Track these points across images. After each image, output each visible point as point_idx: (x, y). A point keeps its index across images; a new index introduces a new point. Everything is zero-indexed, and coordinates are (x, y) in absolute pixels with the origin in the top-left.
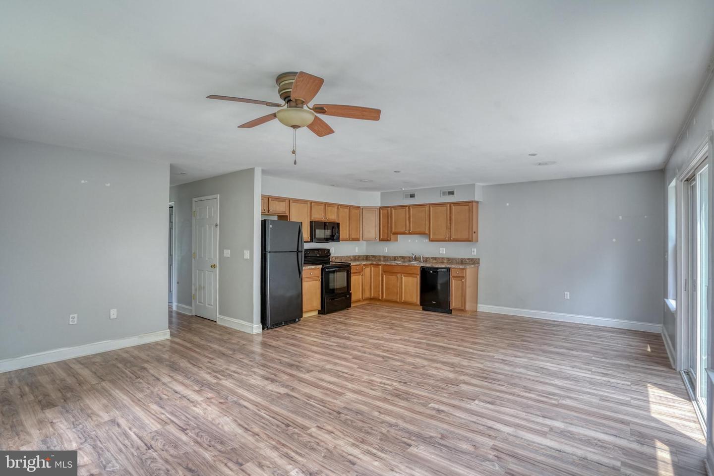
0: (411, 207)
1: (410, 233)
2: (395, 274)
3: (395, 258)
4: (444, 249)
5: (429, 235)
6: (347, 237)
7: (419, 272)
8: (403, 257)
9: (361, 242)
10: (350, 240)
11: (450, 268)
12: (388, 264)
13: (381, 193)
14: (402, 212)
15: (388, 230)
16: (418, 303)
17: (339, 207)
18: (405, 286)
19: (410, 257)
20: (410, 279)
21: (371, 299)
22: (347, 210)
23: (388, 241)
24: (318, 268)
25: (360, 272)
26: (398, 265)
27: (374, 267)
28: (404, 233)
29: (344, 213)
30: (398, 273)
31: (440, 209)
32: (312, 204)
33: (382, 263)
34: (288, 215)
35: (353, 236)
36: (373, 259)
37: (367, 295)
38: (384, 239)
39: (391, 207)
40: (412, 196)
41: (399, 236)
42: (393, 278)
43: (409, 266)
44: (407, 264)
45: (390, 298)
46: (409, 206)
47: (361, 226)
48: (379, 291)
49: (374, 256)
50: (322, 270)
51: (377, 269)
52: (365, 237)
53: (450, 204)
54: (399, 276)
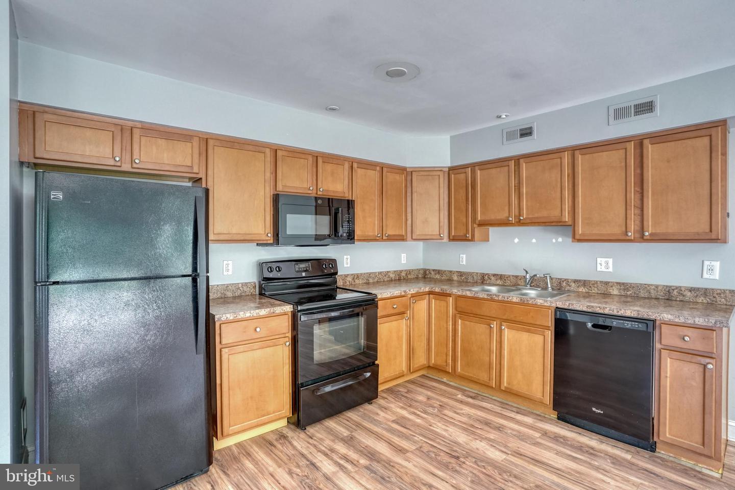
0: (522, 161)
1: (520, 223)
2: (486, 319)
3: (484, 279)
4: (610, 261)
5: (573, 225)
6: (376, 232)
7: (550, 323)
8: (501, 277)
9: (410, 243)
10: (382, 240)
11: (654, 321)
12: (468, 294)
13: (451, 137)
14: (500, 178)
15: (467, 217)
16: (548, 399)
17: (354, 165)
18: (510, 352)
19: (517, 277)
20: (525, 336)
21: (429, 367)
22: (374, 175)
23: (469, 240)
24: (285, 314)
25: (403, 313)
26: (492, 300)
27: (435, 299)
28: (505, 223)
29: (366, 181)
30: (494, 319)
31: (605, 157)
32: (280, 153)
33: (455, 291)
34: (203, 177)
35: (390, 232)
36: (438, 276)
37: (421, 359)
38: (460, 237)
39: (473, 166)
40: (526, 133)
41: (492, 231)
42: (481, 328)
43: (522, 303)
44: (514, 297)
45: (471, 373)
46: (517, 159)
47: (409, 210)
48: (447, 355)
49: (438, 272)
50: (294, 317)
51: (443, 303)
52: (418, 232)
53: (640, 142)
54: (494, 325)
